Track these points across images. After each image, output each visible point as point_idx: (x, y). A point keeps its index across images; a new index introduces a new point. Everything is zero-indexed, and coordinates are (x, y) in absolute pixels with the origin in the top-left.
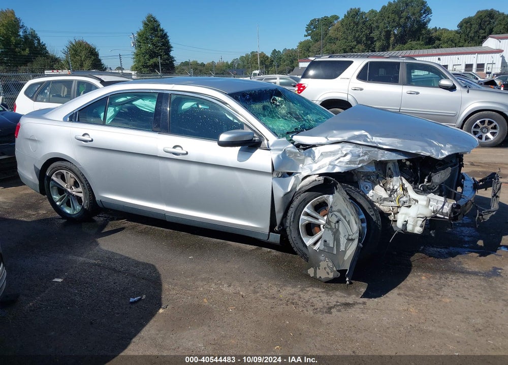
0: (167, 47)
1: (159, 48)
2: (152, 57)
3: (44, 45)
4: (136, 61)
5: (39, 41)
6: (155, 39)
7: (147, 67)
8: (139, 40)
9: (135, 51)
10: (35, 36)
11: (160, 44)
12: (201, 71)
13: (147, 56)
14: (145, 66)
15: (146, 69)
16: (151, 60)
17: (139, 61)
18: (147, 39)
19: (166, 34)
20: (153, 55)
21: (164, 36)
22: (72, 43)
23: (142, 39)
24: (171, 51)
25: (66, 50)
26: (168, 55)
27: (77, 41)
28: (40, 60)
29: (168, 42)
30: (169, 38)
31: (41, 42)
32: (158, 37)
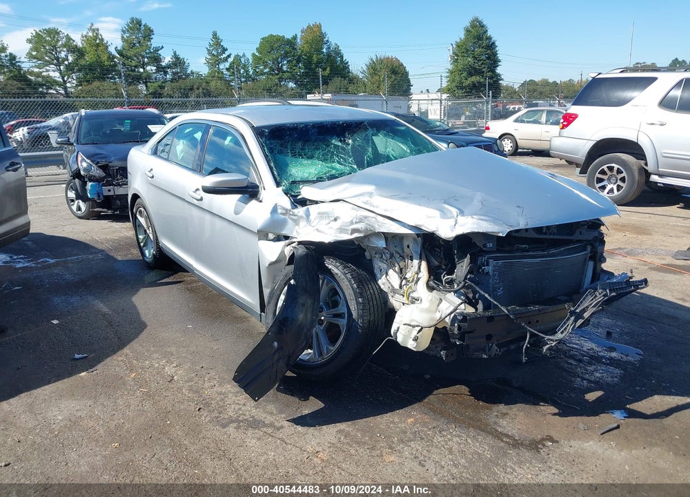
0: (493, 61)
1: (481, 62)
2: (470, 75)
3: (347, 63)
4: (449, 81)
5: (343, 58)
6: (478, 50)
7: (462, 88)
8: (457, 52)
9: (450, 67)
10: (338, 53)
11: (483, 57)
12: (541, 93)
13: (465, 74)
14: (460, 87)
15: (460, 91)
16: (469, 79)
17: (453, 81)
18: (467, 50)
19: (494, 43)
20: (472, 71)
21: (491, 46)
22: (372, 60)
23: (461, 50)
24: (497, 66)
25: (365, 69)
26: (493, 71)
27: (378, 57)
28: (337, 81)
29: (495, 54)
30: (497, 49)
31: (344, 59)
32: (482, 48)
